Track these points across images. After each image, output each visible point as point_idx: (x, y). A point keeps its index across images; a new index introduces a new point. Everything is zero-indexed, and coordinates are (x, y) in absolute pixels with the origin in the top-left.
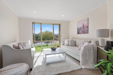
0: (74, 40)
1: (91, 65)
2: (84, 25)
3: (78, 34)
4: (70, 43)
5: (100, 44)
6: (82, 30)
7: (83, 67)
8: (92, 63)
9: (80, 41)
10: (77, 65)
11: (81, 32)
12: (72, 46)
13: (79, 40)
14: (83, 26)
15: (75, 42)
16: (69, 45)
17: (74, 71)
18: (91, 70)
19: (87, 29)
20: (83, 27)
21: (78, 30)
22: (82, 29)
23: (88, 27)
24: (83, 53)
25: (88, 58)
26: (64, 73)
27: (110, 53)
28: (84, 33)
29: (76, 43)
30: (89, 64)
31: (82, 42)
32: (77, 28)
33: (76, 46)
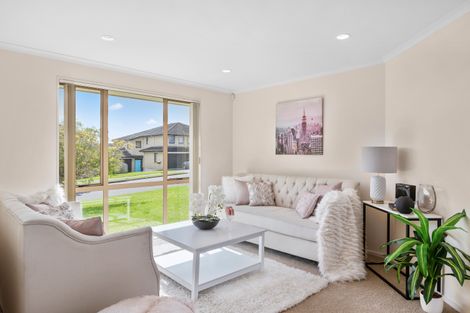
0: (269, 179)
1: (355, 265)
2: (308, 122)
3: (277, 153)
4: (252, 193)
5: (373, 194)
6: (298, 140)
8: (355, 260)
9: (294, 184)
11: (294, 148)
12: (263, 205)
13: (289, 181)
14: (304, 124)
15: (272, 186)
16: (248, 204)
17: (314, 294)
18: (356, 281)
19: (318, 136)
20: (301, 127)
21: (278, 138)
22: (298, 136)
23: (322, 130)
24: (328, 227)
25: (341, 245)
26: (288, 309)
27: (417, 220)
28: (305, 149)
29: (276, 192)
30: (349, 265)
31: (305, 189)
32: (277, 130)
33: (276, 205)
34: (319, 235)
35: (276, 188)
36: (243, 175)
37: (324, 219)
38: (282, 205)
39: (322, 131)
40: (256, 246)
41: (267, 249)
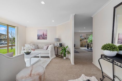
3: (38, 39)
5: (56, 45)
7: (52, 58)
10: (48, 59)
11: (41, 38)
12: (36, 49)
13: (41, 44)
14: (43, 34)
15: (37, 45)
21: (38, 36)
22: (42, 36)
28: (44, 39)
31: (44, 45)
33: (38, 49)
34: (49, 52)
35: (38, 45)
36: (31, 44)
37: (50, 49)
38: (40, 48)
39: (47, 36)
40: (39, 57)
41: (41, 57)
